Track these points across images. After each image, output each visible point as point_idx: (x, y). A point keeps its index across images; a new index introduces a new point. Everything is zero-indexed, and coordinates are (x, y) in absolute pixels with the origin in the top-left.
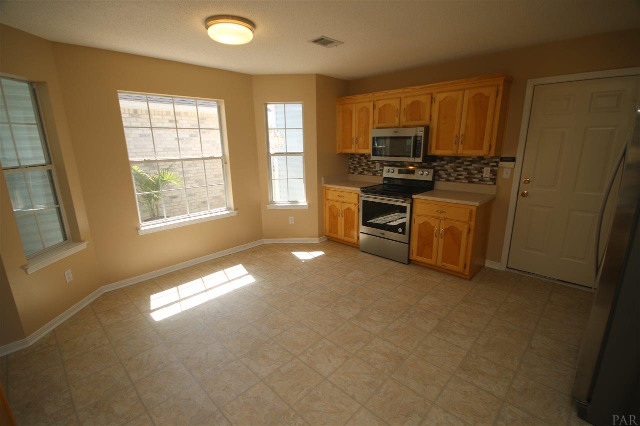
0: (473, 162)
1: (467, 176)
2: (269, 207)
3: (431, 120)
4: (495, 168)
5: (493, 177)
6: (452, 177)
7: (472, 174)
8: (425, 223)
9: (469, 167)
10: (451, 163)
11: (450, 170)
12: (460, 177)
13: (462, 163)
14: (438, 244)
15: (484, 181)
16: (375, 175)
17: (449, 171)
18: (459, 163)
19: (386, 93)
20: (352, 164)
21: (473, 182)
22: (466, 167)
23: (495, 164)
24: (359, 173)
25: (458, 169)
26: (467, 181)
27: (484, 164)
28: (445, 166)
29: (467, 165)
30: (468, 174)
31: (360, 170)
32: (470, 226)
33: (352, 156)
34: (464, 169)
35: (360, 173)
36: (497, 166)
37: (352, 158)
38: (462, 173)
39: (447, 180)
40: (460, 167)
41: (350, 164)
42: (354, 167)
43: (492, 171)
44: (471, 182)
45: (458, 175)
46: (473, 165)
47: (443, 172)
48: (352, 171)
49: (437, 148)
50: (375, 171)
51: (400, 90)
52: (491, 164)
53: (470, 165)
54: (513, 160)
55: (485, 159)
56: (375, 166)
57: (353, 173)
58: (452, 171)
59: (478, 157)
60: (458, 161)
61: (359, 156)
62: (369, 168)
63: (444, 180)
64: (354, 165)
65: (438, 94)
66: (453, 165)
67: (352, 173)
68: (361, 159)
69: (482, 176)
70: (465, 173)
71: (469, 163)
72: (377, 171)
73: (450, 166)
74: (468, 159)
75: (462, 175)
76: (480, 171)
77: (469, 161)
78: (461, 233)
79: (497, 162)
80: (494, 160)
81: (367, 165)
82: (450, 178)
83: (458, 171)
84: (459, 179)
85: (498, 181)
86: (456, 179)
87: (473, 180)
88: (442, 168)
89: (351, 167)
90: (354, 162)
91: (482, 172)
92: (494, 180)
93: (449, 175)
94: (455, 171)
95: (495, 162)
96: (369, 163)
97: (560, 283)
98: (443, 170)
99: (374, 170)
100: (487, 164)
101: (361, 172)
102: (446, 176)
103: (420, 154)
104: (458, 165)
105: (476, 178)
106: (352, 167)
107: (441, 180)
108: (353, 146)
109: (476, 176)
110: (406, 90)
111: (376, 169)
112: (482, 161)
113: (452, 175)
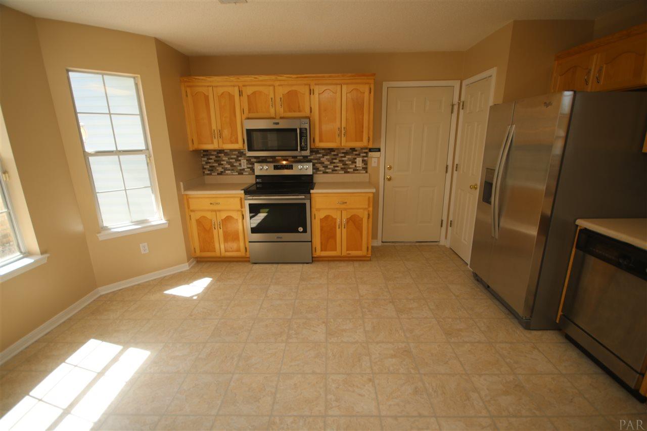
0: (346, 153)
1: (343, 167)
2: (102, 237)
3: (311, 112)
4: (365, 158)
5: (365, 166)
6: (329, 169)
7: (347, 164)
8: (327, 217)
9: (343, 159)
10: (327, 155)
11: (327, 163)
12: (336, 168)
13: (337, 155)
14: (342, 235)
15: (357, 170)
16: (242, 174)
17: (325, 163)
18: (334, 155)
19: (256, 78)
20: (207, 163)
21: (349, 172)
22: (341, 159)
23: (365, 155)
24: (218, 174)
25: (334, 161)
26: (343, 172)
27: (356, 155)
28: (322, 159)
29: (342, 157)
30: (343, 165)
31: (220, 169)
32: (369, 211)
33: (205, 153)
34: (340, 161)
35: (221, 174)
36: (367, 156)
37: (207, 155)
38: (338, 165)
39: (325, 173)
40: (336, 159)
41: (204, 163)
42: (210, 167)
43: (363, 161)
44: (346, 172)
45: (335, 167)
46: (347, 157)
47: (320, 165)
48: (209, 172)
49: (321, 141)
50: (240, 170)
51: (273, 77)
52: (362, 155)
53: (345, 157)
54: (379, 150)
55: (356, 151)
56: (240, 164)
57: (210, 174)
58: (329, 163)
59: (351, 149)
60: (333, 153)
61: (216, 153)
62: (232, 166)
63: (322, 172)
64: (211, 165)
65: (317, 86)
66: (328, 157)
67: (208, 174)
68: (220, 157)
69: (356, 166)
70: (340, 165)
71: (343, 155)
72: (244, 169)
73: (327, 159)
74: (342, 151)
75: (337, 167)
76: (354, 162)
77: (343, 153)
78: (362, 220)
79: (366, 153)
80: (364, 151)
81: (229, 163)
82: (327, 171)
83: (334, 163)
84: (336, 170)
85: (369, 170)
86: (333, 170)
87: (349, 170)
88: (320, 161)
89: (205, 167)
90: (210, 161)
91: (356, 163)
92: (365, 169)
93: (326, 167)
94: (332, 163)
95: (365, 153)
96: (231, 160)
97: (417, 244)
98: (320, 163)
99: (239, 168)
100: (359, 155)
101: (222, 172)
102: (323, 169)
103: (307, 147)
104: (334, 157)
105: (350, 168)
106: (207, 167)
107: (318, 172)
108: (215, 141)
109: (351, 166)
110: (279, 78)
111: (243, 167)
112: (355, 153)
113: (329, 167)
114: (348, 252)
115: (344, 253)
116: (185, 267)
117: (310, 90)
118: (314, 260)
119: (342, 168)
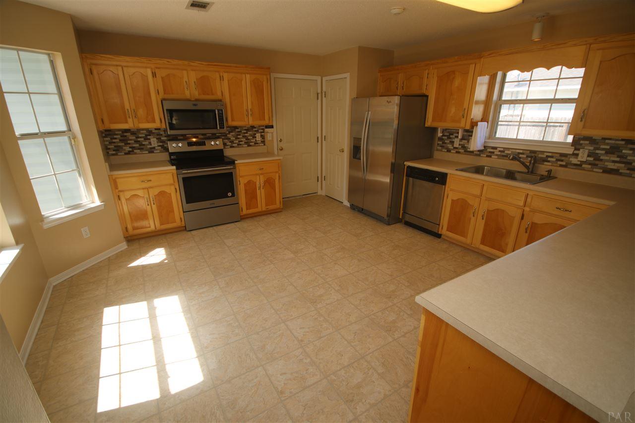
0: (248, 130)
1: (246, 141)
2: (46, 227)
3: (222, 96)
4: (263, 134)
5: (263, 140)
6: (235, 143)
7: (249, 139)
8: (249, 182)
9: (246, 135)
10: (232, 132)
11: (233, 138)
12: (241, 143)
13: (241, 131)
14: (261, 194)
15: (257, 143)
16: (153, 152)
17: (231, 139)
18: (238, 132)
19: (168, 62)
20: (111, 143)
21: (250, 146)
22: (244, 135)
23: (262, 131)
24: (126, 154)
25: (239, 137)
26: (246, 146)
27: (256, 131)
28: (228, 135)
29: (245, 133)
31: (127, 149)
32: (279, 174)
33: (107, 133)
34: (243, 136)
35: (129, 153)
36: (263, 132)
37: (109, 135)
38: (242, 140)
39: (232, 147)
40: (240, 135)
41: (108, 143)
42: (115, 146)
43: (261, 136)
44: (249, 146)
45: (239, 141)
46: (249, 133)
47: (227, 140)
48: (114, 152)
49: (233, 120)
50: (151, 148)
51: (186, 62)
52: (260, 131)
53: (247, 133)
54: (272, 127)
55: (255, 128)
56: (150, 143)
57: (116, 154)
58: (234, 138)
59: (251, 126)
60: (237, 130)
61: (121, 132)
62: (141, 145)
63: (229, 147)
64: (116, 144)
66: (233, 134)
67: (113, 155)
68: (126, 136)
69: (256, 140)
70: (244, 140)
71: (245, 131)
72: (154, 148)
73: (232, 135)
74: (244, 128)
75: (242, 141)
76: (254, 137)
77: (245, 130)
78: (275, 181)
79: (263, 129)
80: (261, 128)
81: (136, 142)
82: (234, 145)
83: (239, 138)
84: (241, 145)
85: (266, 143)
86: (238, 145)
87: (251, 144)
88: (226, 137)
89: (109, 147)
90: (114, 141)
91: (256, 137)
92: (263, 142)
93: (232, 142)
94: (237, 138)
95: (262, 129)
96: (139, 139)
98: (227, 139)
99: (149, 147)
100: (257, 131)
101: (129, 151)
102: (230, 144)
104: (238, 133)
105: (252, 142)
106: (112, 147)
107: (226, 147)
108: (130, 120)
109: (252, 141)
111: (153, 146)
112: (254, 129)
113: (235, 142)
114: (267, 207)
115: (264, 209)
116: (124, 246)
117: (220, 77)
118: (243, 218)
119: (245, 143)
